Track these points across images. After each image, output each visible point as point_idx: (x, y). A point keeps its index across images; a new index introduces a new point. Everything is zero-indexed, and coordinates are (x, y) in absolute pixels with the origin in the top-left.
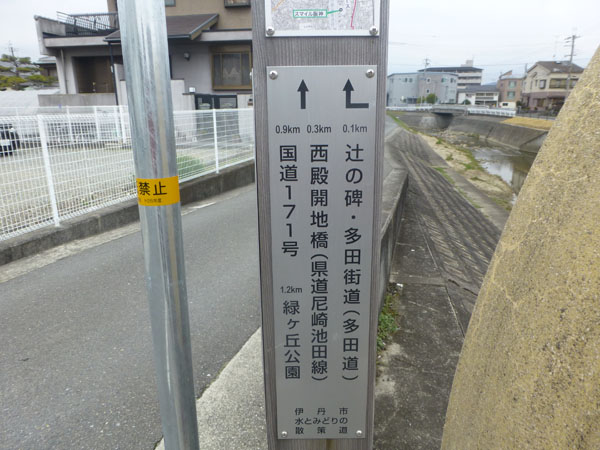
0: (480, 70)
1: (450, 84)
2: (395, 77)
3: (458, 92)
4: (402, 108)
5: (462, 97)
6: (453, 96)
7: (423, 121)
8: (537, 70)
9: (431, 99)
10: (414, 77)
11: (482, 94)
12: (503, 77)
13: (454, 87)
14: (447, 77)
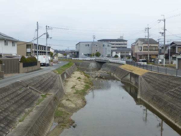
0: (126, 41)
1: (107, 48)
2: (81, 43)
3: (112, 51)
4: (84, 59)
5: (114, 54)
6: (110, 53)
7: (90, 66)
8: (138, 42)
9: (98, 55)
10: (90, 44)
11: (124, 52)
12: (133, 45)
13: (110, 49)
14: (106, 44)
